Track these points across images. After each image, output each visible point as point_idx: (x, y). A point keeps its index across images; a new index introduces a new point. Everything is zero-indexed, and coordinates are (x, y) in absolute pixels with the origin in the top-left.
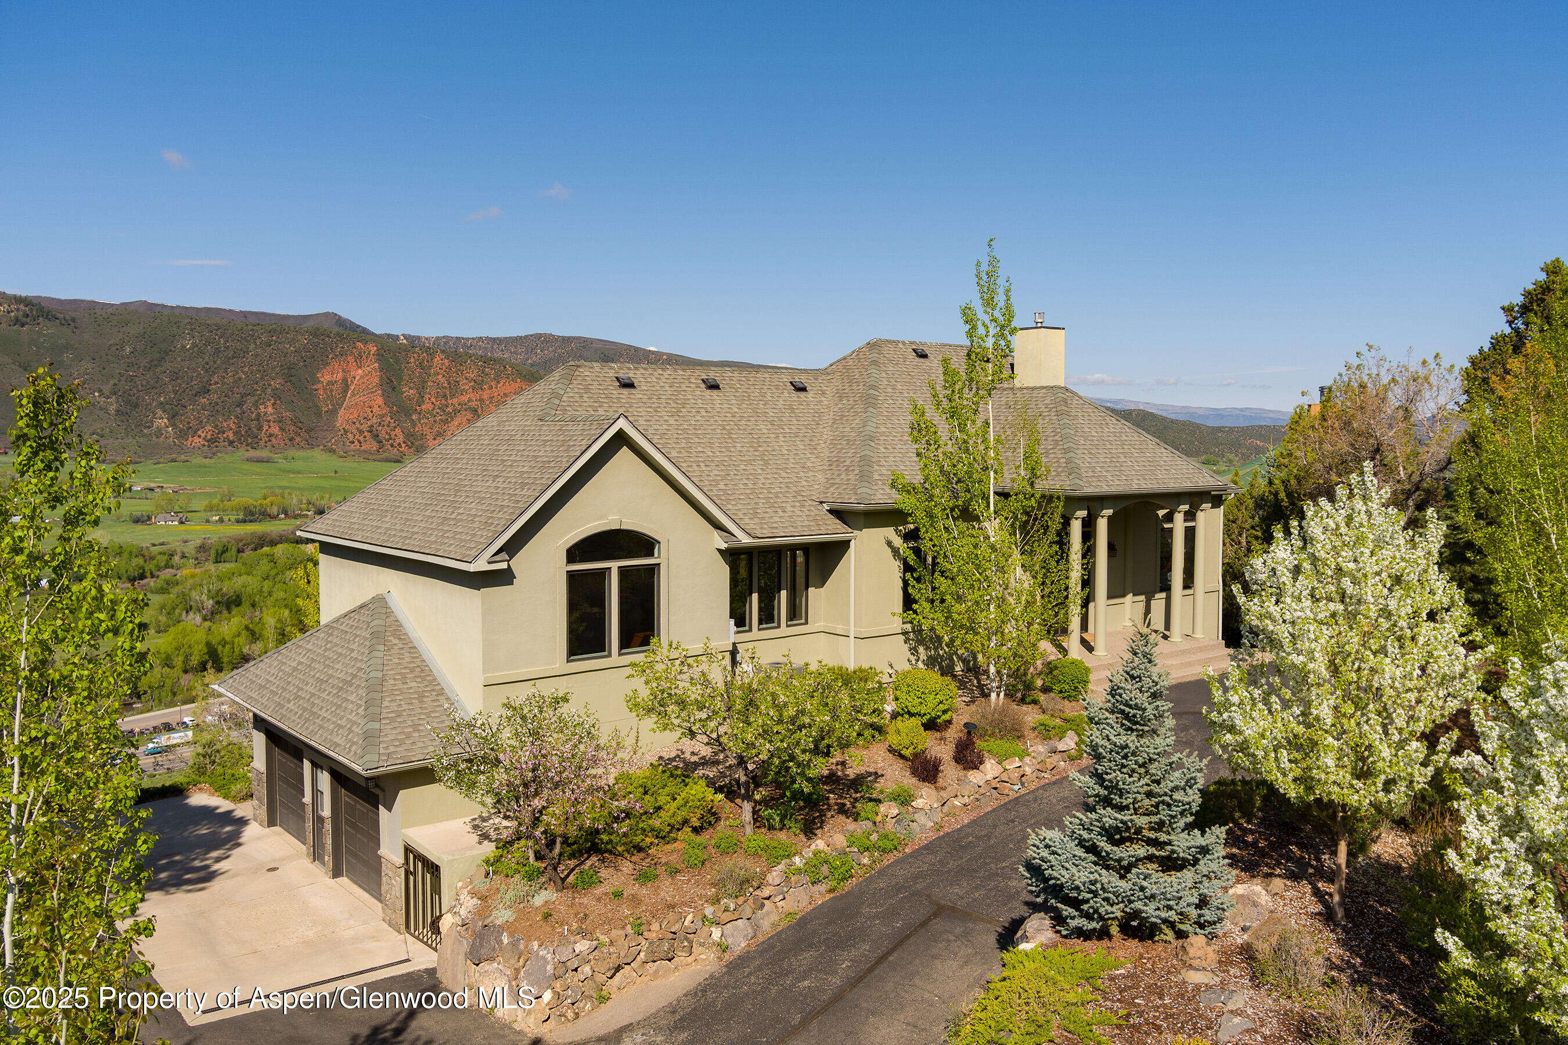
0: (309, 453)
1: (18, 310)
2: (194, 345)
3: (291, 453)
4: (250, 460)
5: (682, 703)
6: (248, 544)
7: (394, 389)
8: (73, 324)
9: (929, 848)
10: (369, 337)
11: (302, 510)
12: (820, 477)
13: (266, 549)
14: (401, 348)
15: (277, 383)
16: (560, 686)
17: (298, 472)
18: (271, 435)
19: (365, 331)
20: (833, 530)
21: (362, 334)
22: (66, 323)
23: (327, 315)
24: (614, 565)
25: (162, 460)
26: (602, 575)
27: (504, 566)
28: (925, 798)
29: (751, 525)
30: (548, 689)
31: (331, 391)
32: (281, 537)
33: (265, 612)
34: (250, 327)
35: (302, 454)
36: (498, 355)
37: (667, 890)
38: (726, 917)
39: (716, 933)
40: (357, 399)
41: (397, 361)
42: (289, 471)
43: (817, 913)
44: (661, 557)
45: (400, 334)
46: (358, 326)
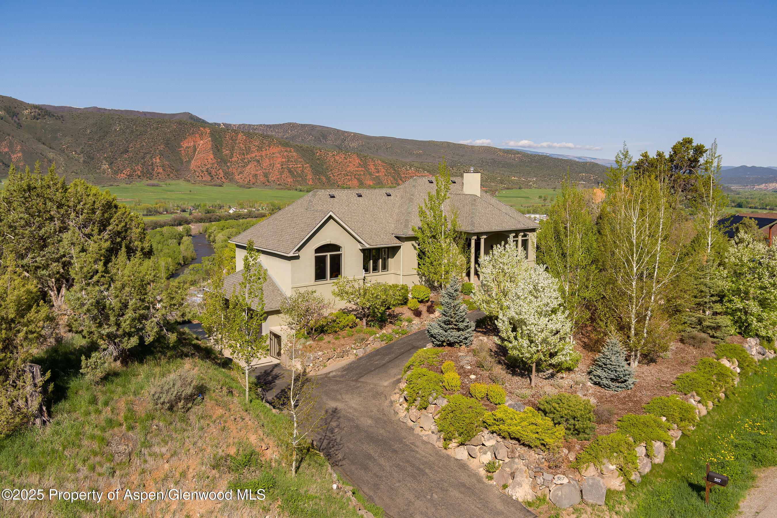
0: (177, 182)
1: (35, 112)
2: (121, 129)
3: (169, 181)
4: (148, 185)
5: (347, 293)
6: (149, 226)
7: (218, 150)
8: (62, 119)
9: (415, 334)
10: (206, 125)
11: (174, 210)
12: (393, 225)
13: (158, 229)
14: (222, 130)
15: (161, 147)
16: (314, 288)
17: (172, 191)
18: (158, 173)
19: (204, 122)
20: (396, 243)
21: (203, 123)
22: (58, 118)
23: (185, 113)
24: (328, 254)
25: (106, 185)
26: (325, 256)
27: (297, 255)
28: (416, 321)
29: (370, 241)
30: (310, 289)
31: (188, 151)
32: (165, 223)
33: (160, 259)
34: (148, 120)
35: (173, 182)
36: (270, 133)
37: (342, 341)
38: (357, 348)
39: (355, 351)
40: (201, 155)
41: (220, 137)
42: (168, 191)
43: (383, 349)
44: (342, 252)
45: (221, 123)
46: (201, 119)
